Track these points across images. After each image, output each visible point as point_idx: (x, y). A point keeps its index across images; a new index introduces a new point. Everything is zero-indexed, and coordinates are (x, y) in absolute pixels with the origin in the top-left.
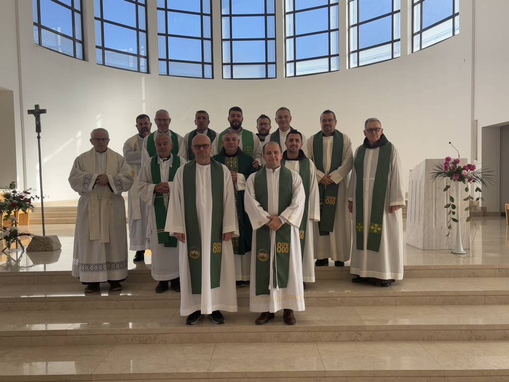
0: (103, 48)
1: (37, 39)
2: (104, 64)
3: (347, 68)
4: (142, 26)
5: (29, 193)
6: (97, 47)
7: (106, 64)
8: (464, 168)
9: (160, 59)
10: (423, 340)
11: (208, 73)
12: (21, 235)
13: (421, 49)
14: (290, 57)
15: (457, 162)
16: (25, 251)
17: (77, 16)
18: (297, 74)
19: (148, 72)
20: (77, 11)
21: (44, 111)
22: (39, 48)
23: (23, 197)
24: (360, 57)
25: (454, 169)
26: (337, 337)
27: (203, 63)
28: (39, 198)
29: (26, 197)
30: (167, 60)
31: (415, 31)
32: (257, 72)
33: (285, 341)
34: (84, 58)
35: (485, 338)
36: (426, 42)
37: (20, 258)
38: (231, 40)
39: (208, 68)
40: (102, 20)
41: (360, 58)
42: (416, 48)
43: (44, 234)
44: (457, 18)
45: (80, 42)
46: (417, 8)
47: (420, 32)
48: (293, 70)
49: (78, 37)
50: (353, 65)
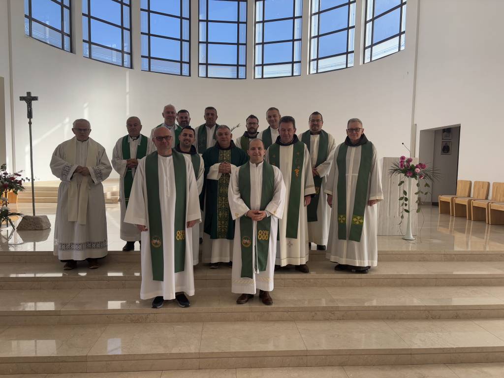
0: (90, 42)
1: (28, 30)
2: (90, 57)
3: (308, 74)
4: (126, 25)
5: (20, 175)
6: (84, 41)
7: (92, 58)
8: (417, 167)
9: (142, 57)
10: (388, 319)
11: (185, 71)
12: (12, 214)
13: (371, 61)
14: (258, 61)
15: (409, 161)
16: (16, 230)
17: (66, 11)
18: (264, 76)
19: (132, 67)
20: (66, 7)
21: (35, 98)
22: (29, 39)
23: (14, 178)
24: (319, 64)
25: (408, 166)
26: (313, 316)
27: (181, 62)
28: (29, 180)
29: (16, 179)
30: (149, 58)
31: (367, 45)
32: (229, 72)
33: (267, 320)
34: (72, 50)
35: (440, 317)
36: (375, 56)
37: (10, 236)
38: (207, 43)
39: (185, 67)
40: (89, 16)
41: (319, 66)
42: (367, 60)
43: (34, 215)
44: (403, 36)
45: (68, 35)
46: (369, 25)
47: (371, 46)
48: (261, 73)
49: (67, 30)
50: (313, 71)
